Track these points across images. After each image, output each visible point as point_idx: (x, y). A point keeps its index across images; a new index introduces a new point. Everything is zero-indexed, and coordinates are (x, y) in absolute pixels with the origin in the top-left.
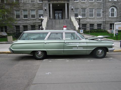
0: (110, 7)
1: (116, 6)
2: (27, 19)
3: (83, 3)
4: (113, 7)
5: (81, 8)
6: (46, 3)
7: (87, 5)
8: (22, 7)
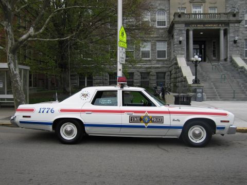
6: (181, 29)
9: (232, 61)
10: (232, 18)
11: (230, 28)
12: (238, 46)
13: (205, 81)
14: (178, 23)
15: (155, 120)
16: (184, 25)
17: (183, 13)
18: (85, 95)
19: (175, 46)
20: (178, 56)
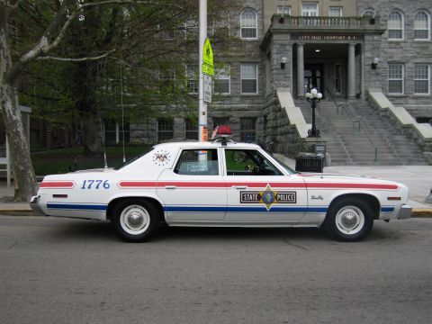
6: (284, 42)
9: (369, 99)
10: (368, 26)
11: (366, 42)
12: (378, 74)
13: (326, 132)
14: (280, 32)
15: (282, 197)
16: (288, 37)
17: (288, 16)
18: (162, 157)
19: (274, 72)
20: (278, 89)
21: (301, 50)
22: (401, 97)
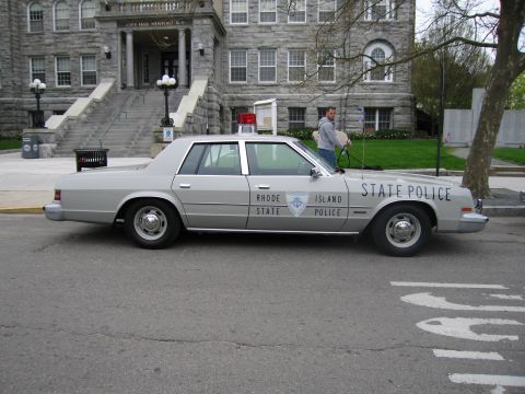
0: (366, 43)
1: (390, 41)
2: (68, 89)
3: (263, 30)
4: (378, 45)
5: (259, 49)
6: (110, 31)
7: (279, 35)
8: (52, 47)
10: (198, 10)
11: (195, 27)
12: (207, 61)
14: (105, 20)
17: (115, 3)
20: (103, 80)
21: (129, 38)
22: (272, 86)
